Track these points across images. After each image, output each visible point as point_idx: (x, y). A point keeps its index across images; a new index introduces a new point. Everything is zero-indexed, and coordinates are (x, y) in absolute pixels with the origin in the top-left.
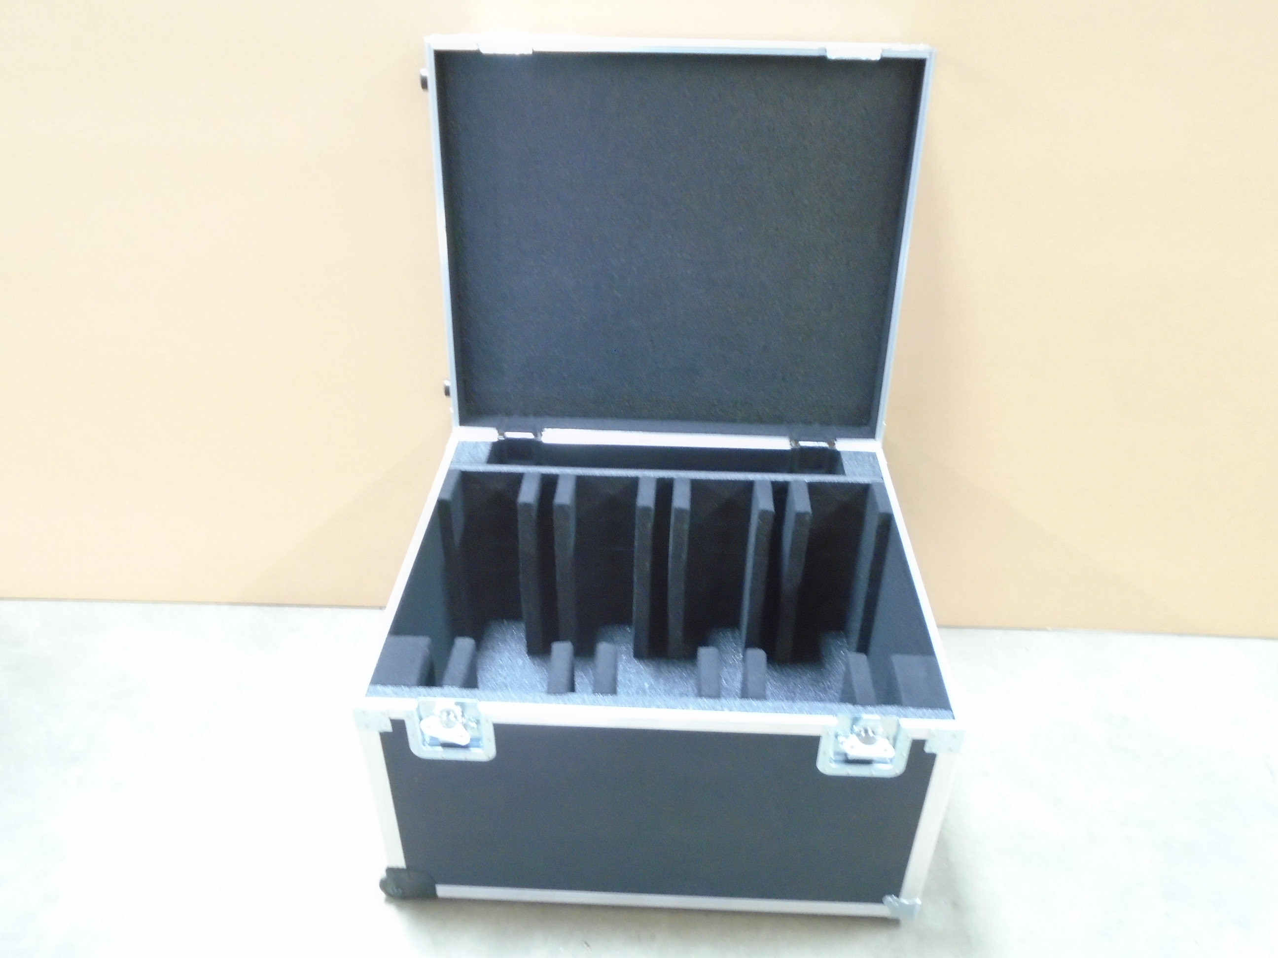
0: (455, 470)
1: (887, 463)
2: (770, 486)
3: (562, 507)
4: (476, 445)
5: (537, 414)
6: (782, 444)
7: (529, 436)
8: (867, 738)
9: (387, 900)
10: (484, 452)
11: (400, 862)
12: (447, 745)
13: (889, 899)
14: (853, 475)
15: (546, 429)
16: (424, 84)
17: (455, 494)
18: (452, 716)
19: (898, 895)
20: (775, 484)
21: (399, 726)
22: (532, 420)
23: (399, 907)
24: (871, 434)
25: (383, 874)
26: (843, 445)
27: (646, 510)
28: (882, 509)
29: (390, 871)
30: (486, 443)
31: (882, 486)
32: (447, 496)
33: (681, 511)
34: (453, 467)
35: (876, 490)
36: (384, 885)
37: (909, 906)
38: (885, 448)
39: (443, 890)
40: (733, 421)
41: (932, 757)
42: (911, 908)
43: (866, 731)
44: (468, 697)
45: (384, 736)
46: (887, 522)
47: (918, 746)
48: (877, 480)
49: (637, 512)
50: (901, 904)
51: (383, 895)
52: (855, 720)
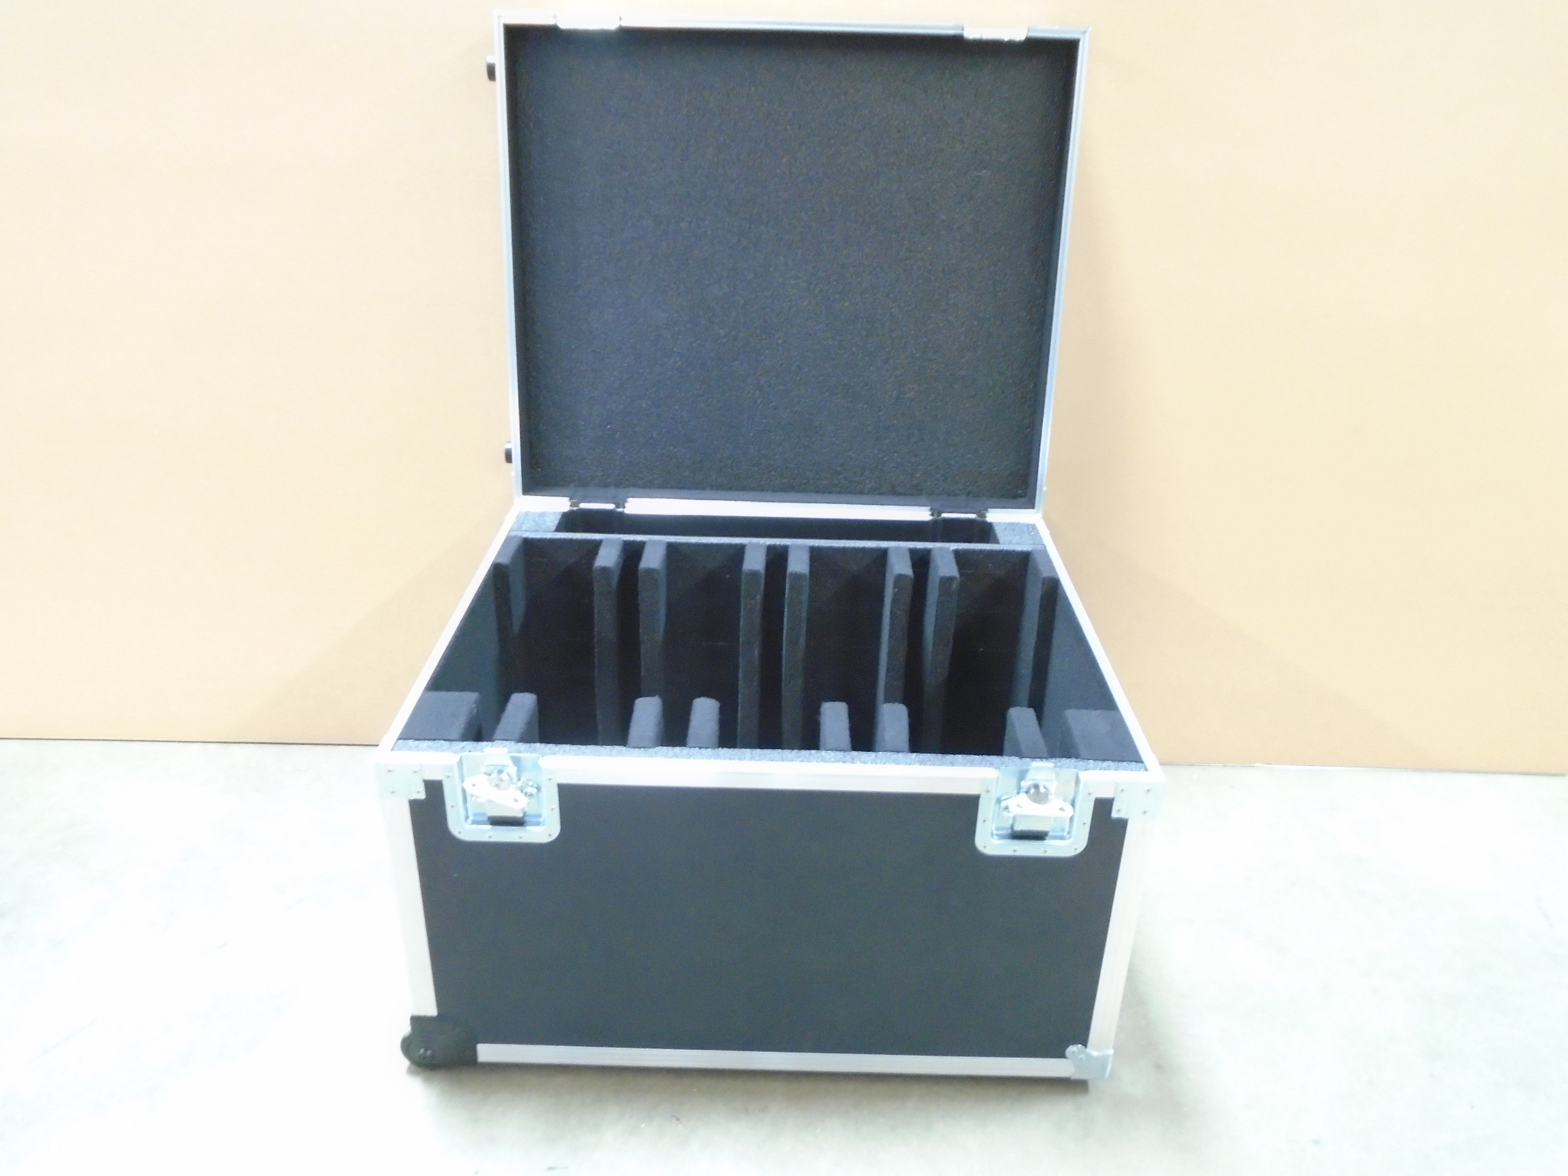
0: (514, 537)
1: (1049, 532)
2: (908, 554)
3: (649, 572)
4: (543, 515)
5: (618, 485)
6: (921, 514)
7: (610, 506)
8: (1037, 794)
9: (411, 1072)
10: (553, 521)
11: (430, 1009)
12: (497, 822)
13: (1073, 1049)
14: (1007, 542)
15: (630, 500)
16: (491, 73)
17: (515, 558)
18: (504, 776)
19: (1085, 1043)
20: (913, 552)
21: (435, 789)
22: (612, 491)
23: (427, 1080)
24: (1031, 504)
25: (406, 1029)
26: (996, 516)
27: (754, 574)
28: (1045, 574)
29: (417, 1021)
30: (555, 513)
31: (1044, 552)
32: (505, 560)
33: (797, 577)
34: (513, 534)
35: (1038, 559)
36: (407, 1046)
37: (1098, 1058)
38: (1046, 518)
39: (487, 1052)
40: (861, 493)
41: (1122, 824)
42: (1102, 1062)
43: (1036, 787)
44: (525, 751)
45: (414, 805)
46: (1053, 589)
47: (1103, 807)
48: (1039, 547)
49: (743, 577)
50: (1089, 1057)
51: (405, 1063)
52: (1022, 775)
